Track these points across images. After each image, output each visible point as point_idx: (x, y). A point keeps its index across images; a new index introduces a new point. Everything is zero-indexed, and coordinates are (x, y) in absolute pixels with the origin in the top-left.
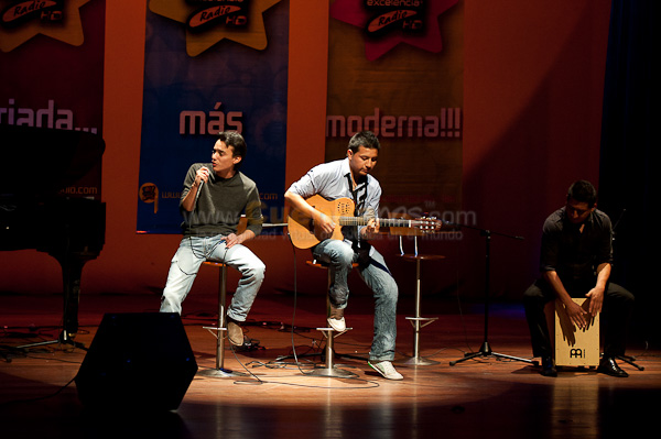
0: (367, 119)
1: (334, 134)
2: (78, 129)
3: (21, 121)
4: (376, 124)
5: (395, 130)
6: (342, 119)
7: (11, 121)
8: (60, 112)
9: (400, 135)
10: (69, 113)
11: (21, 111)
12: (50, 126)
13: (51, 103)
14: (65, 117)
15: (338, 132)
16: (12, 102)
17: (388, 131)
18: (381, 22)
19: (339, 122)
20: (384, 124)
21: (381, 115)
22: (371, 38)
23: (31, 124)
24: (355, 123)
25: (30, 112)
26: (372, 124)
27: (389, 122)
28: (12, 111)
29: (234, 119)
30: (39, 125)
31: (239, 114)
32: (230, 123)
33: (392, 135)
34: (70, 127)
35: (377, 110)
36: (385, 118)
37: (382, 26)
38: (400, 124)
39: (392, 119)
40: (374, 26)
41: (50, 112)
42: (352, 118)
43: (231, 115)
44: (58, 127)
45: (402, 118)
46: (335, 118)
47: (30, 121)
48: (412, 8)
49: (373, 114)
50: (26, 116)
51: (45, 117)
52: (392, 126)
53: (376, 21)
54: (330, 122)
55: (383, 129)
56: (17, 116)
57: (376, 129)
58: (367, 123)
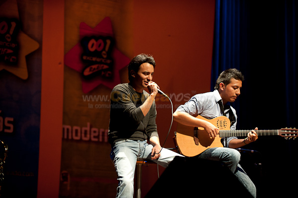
0: (84, 129)
1: (66, 137)
4: (88, 133)
5: (98, 137)
6: (69, 127)
9: (101, 140)
15: (68, 135)
17: (95, 137)
18: (90, 70)
19: (68, 129)
20: (92, 133)
21: (91, 127)
22: (85, 79)
24: (77, 131)
26: (86, 132)
27: (95, 132)
29: (9, 122)
31: (12, 119)
32: (7, 125)
33: (96, 140)
35: (88, 124)
36: (93, 129)
37: (91, 73)
38: (101, 134)
39: (96, 130)
40: (87, 72)
42: (75, 128)
43: (7, 119)
45: (102, 130)
46: (66, 127)
48: (106, 64)
49: (86, 126)
52: (96, 134)
53: (88, 69)
54: (64, 129)
55: (92, 136)
57: (88, 136)
58: (83, 132)
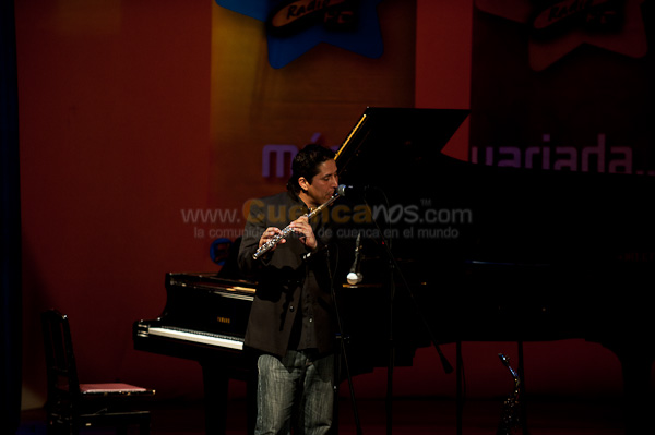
2: (640, 173)
3: (559, 165)
7: (546, 165)
8: (615, 150)
10: (628, 151)
11: (559, 150)
12: (601, 169)
13: (602, 138)
14: (622, 156)
16: (546, 138)
23: (574, 168)
25: (573, 151)
28: (546, 151)
30: (585, 168)
34: (629, 171)
41: (600, 150)
44: (612, 170)
47: (572, 164)
50: (567, 157)
51: (593, 158)
56: (554, 157)
